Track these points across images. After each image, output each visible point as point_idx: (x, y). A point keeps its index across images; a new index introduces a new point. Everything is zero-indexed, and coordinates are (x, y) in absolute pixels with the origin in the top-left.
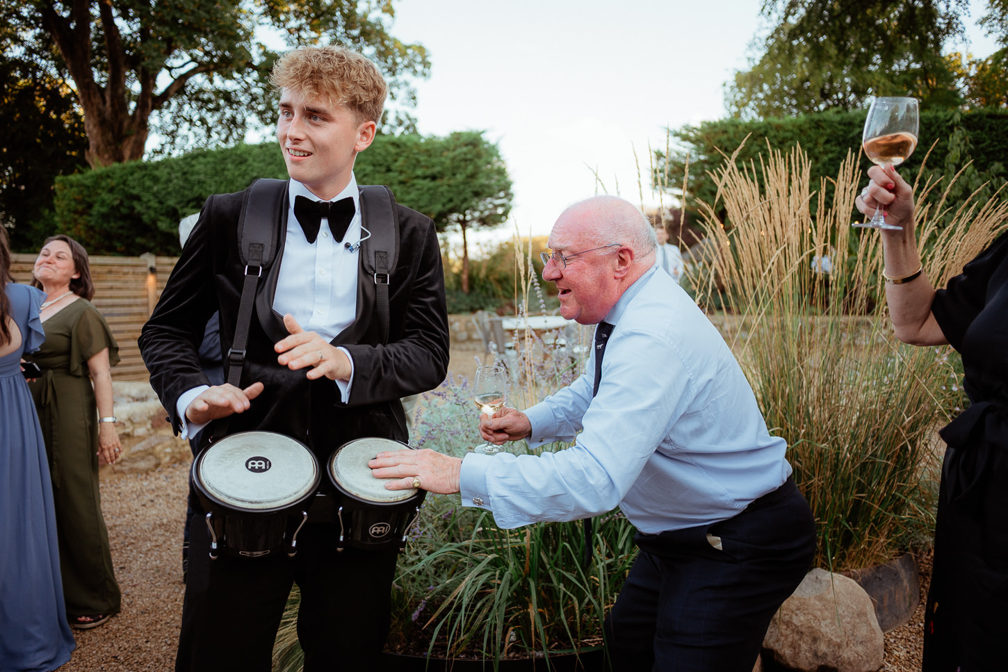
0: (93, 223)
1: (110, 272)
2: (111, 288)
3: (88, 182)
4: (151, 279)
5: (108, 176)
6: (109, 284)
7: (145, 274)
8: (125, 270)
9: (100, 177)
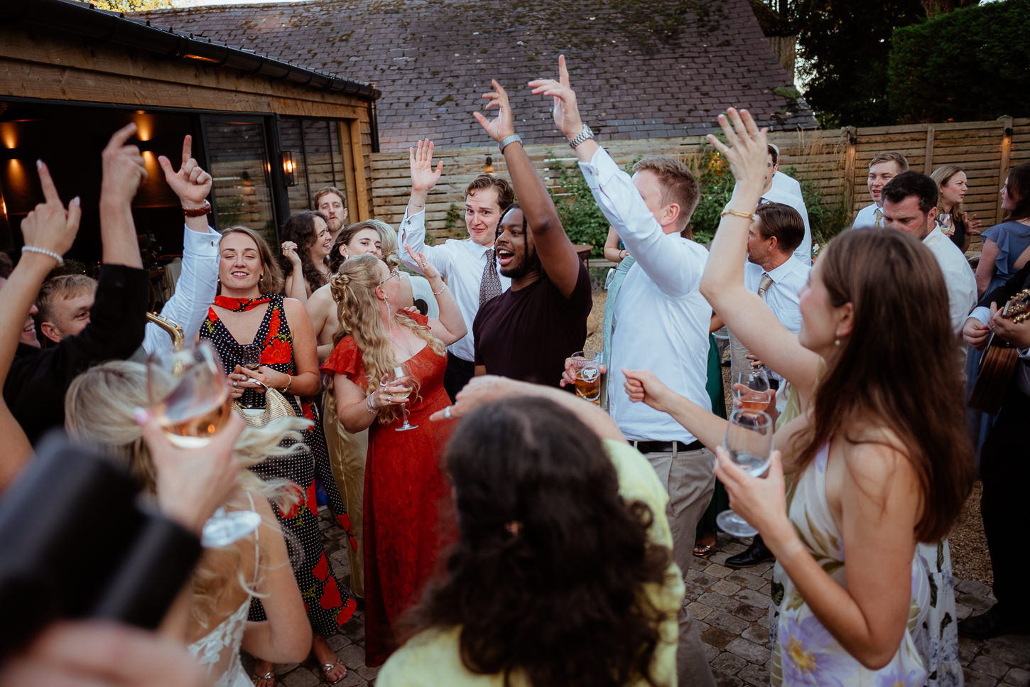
0: (927, 75)
1: (966, 137)
2: (966, 153)
3: (925, 32)
4: (1006, 141)
5: (949, 24)
6: (966, 148)
7: (1001, 137)
8: (982, 134)
9: (940, 25)
